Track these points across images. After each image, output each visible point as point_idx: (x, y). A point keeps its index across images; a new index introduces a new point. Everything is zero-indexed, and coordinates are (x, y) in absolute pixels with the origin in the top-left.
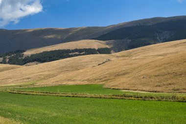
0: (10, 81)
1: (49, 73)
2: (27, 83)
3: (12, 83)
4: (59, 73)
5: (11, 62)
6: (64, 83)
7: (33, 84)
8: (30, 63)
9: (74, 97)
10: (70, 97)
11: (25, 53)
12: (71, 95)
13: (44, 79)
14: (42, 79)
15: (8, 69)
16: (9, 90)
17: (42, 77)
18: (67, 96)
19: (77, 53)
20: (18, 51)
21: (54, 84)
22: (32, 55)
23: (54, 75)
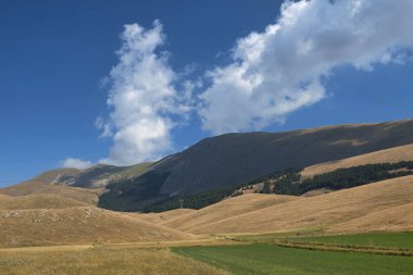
0: (279, 224)
1: (352, 209)
2: (310, 229)
3: (282, 229)
4: (371, 209)
5: (279, 190)
6: (382, 228)
7: (321, 231)
8: (314, 192)
9: (403, 255)
10: (395, 255)
11: (303, 173)
12: (397, 252)
13: (341, 220)
14: (337, 221)
15: (273, 203)
16: (278, 242)
17: (338, 216)
18: (390, 254)
19: (404, 169)
20: (290, 170)
21: (362, 230)
22: (316, 177)
23: (360, 214)
